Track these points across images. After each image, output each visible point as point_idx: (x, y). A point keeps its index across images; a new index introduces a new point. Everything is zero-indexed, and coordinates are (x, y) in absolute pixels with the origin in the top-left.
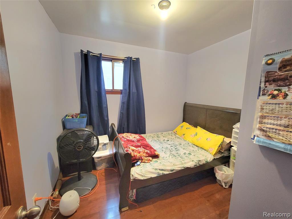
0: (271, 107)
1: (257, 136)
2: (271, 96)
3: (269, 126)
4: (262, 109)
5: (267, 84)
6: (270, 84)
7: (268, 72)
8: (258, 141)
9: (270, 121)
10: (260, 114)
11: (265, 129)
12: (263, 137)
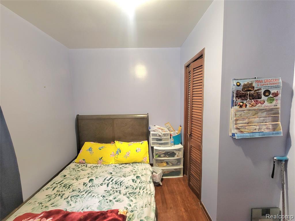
0: (240, 113)
1: (236, 134)
2: (239, 106)
3: (240, 125)
4: (236, 115)
5: (237, 98)
6: (238, 99)
7: (237, 91)
8: (238, 137)
9: (240, 122)
10: (235, 118)
11: (239, 127)
12: (239, 133)
